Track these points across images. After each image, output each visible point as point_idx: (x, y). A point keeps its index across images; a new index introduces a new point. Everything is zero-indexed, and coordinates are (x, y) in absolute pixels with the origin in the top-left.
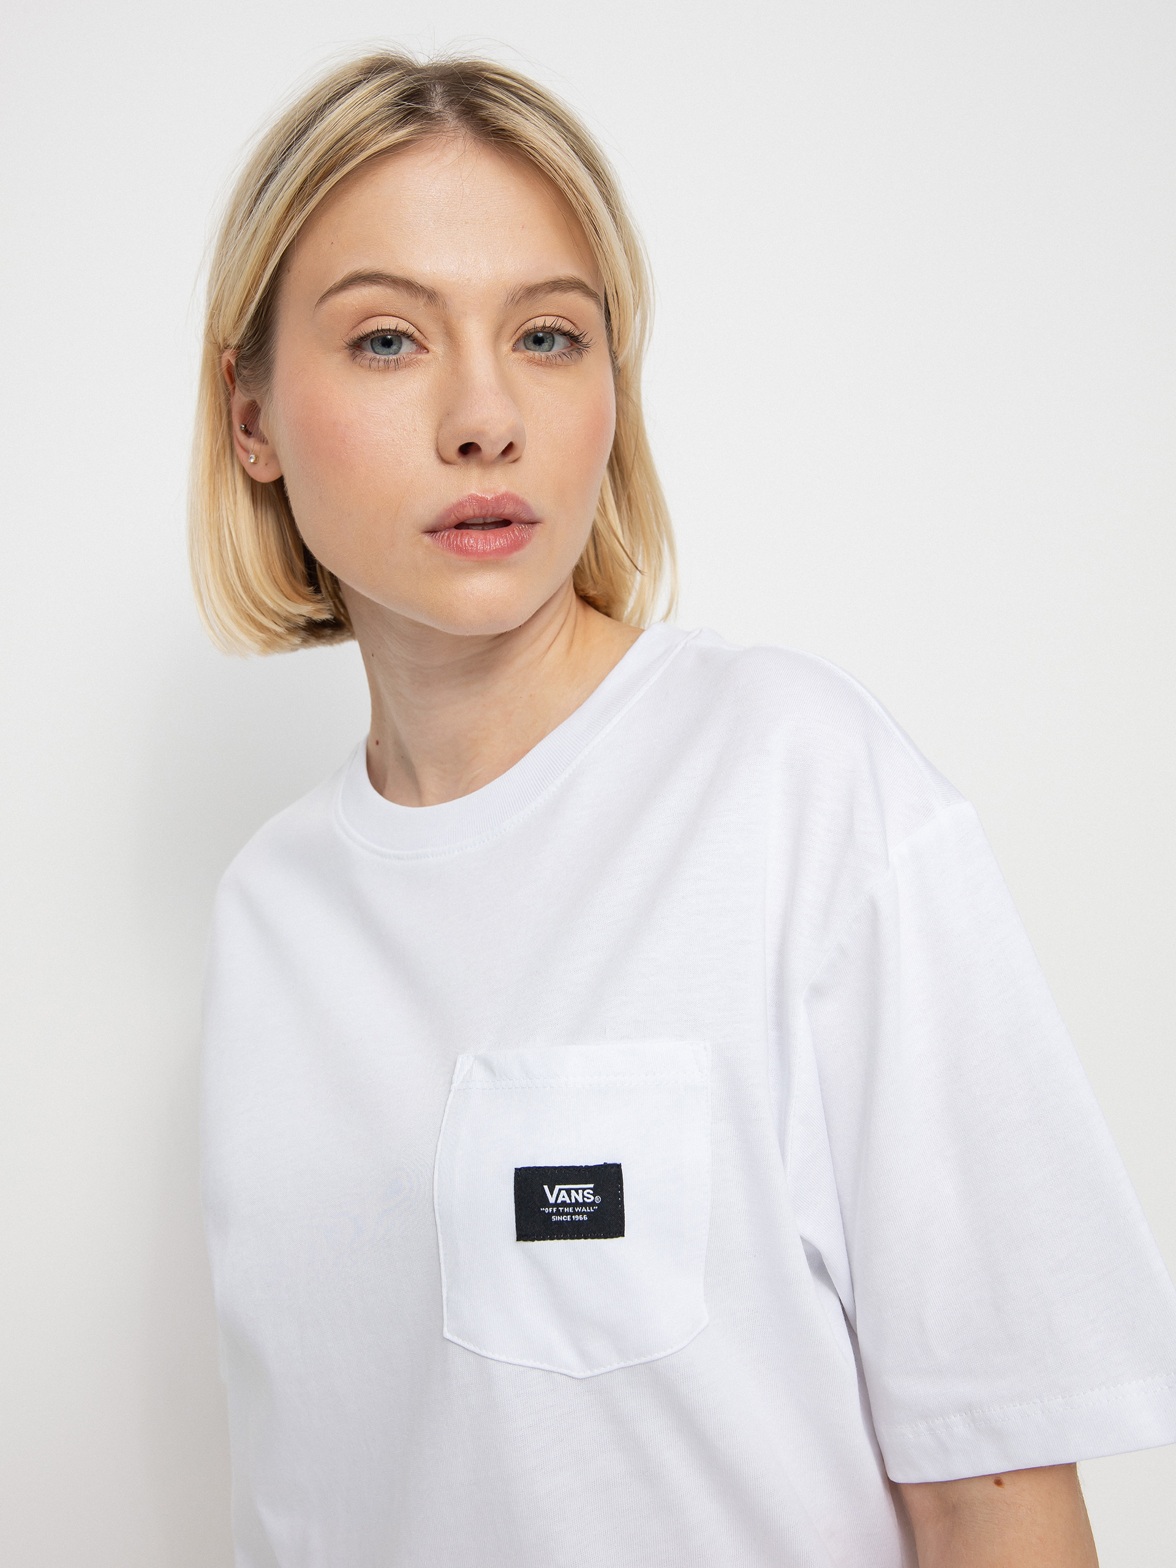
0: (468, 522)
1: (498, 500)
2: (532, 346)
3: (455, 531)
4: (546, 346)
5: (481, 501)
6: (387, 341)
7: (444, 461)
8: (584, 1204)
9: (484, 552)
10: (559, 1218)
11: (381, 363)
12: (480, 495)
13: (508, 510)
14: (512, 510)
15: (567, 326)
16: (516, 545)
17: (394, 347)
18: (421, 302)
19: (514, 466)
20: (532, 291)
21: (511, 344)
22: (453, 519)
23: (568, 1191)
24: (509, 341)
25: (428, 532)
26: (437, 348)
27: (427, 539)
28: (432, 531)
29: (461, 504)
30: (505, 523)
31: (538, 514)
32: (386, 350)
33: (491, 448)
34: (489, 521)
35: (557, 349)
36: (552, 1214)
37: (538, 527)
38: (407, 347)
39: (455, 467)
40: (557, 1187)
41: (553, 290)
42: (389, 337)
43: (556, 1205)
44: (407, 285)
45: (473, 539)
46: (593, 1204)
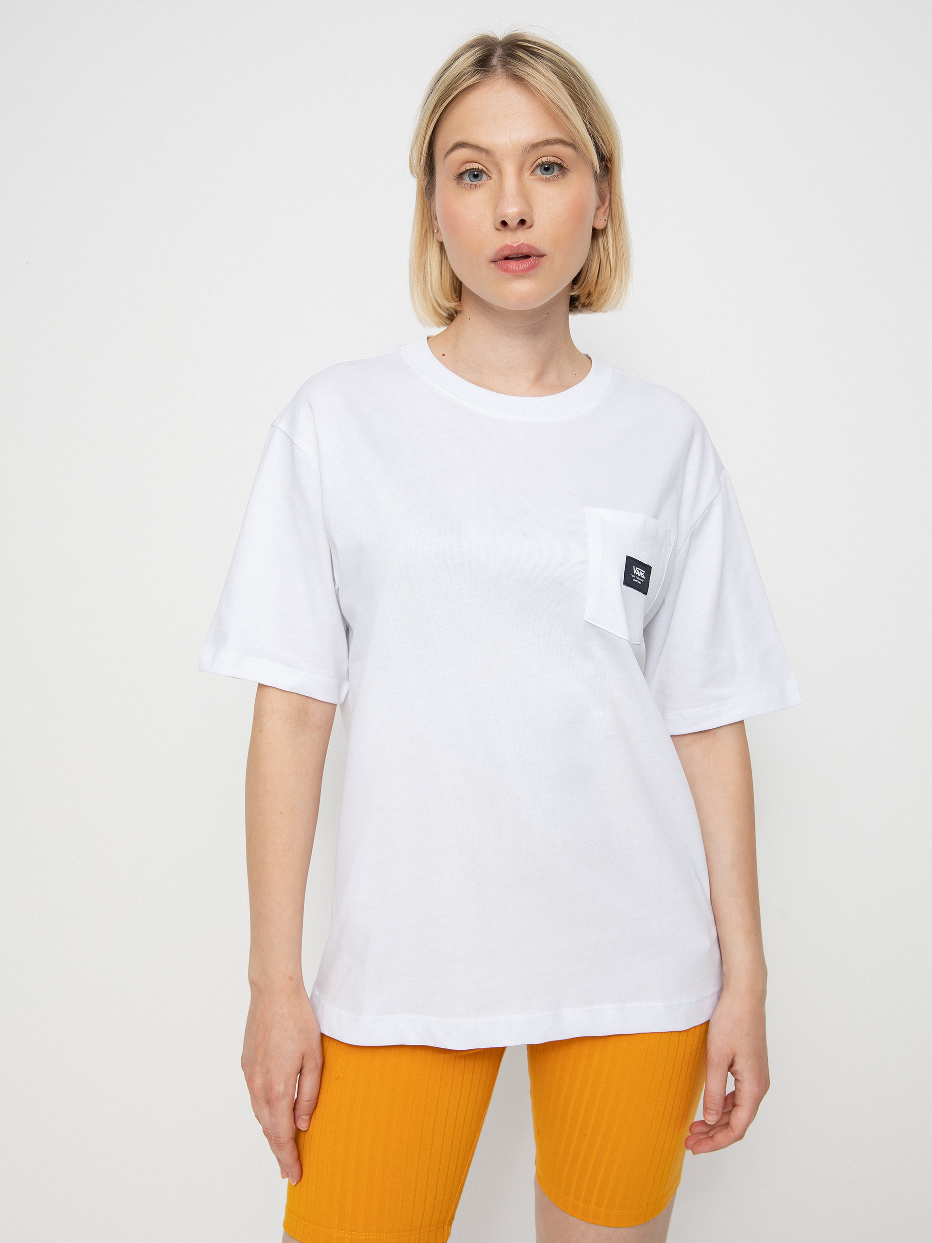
0: (510, 257)
1: (519, 247)
2: (544, 172)
3: (504, 261)
4: (550, 172)
5: (510, 247)
6: (476, 175)
7: (498, 230)
8: (641, 578)
9: (516, 271)
10: (636, 581)
11: (469, 186)
12: (510, 244)
13: (525, 251)
14: (526, 251)
15: (559, 162)
16: (532, 268)
17: (479, 178)
18: (484, 155)
19: (529, 230)
20: (535, 146)
21: (530, 172)
22: (499, 256)
23: (639, 571)
24: (529, 171)
25: (493, 262)
26: (494, 176)
27: (493, 265)
28: (494, 261)
29: (502, 249)
30: (527, 257)
31: (543, 252)
32: (476, 180)
33: (513, 223)
34: (519, 256)
35: (555, 173)
36: (634, 578)
37: (544, 258)
38: (484, 177)
39: (502, 232)
40: (637, 568)
41: (547, 144)
42: (476, 173)
43: (635, 575)
44: (477, 148)
45: (512, 265)
46: (643, 579)
